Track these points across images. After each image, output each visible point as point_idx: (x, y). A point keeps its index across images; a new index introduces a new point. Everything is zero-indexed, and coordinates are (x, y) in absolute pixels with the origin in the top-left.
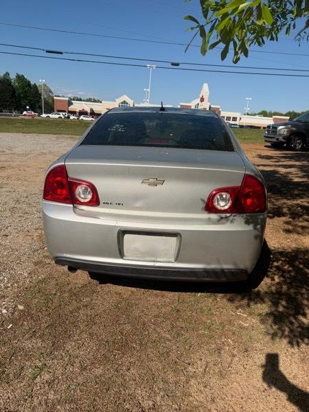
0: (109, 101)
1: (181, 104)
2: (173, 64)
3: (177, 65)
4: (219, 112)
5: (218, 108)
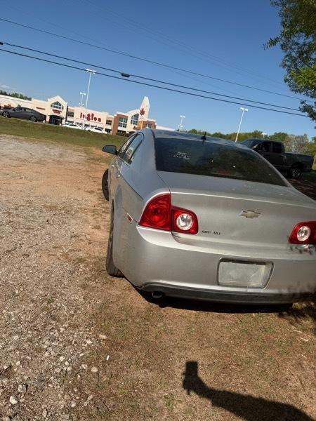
0: (40, 99)
1: (118, 113)
2: (123, 75)
3: (128, 76)
4: (155, 126)
5: (154, 123)
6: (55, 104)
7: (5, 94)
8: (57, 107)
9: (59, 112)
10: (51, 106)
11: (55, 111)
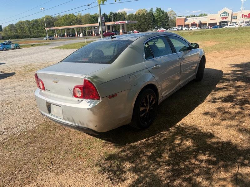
6: (223, 13)
7: (194, 16)
8: (224, 15)
9: (226, 18)
10: (221, 16)
11: (223, 18)
